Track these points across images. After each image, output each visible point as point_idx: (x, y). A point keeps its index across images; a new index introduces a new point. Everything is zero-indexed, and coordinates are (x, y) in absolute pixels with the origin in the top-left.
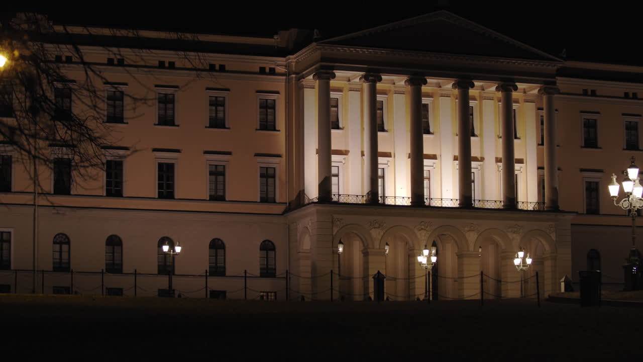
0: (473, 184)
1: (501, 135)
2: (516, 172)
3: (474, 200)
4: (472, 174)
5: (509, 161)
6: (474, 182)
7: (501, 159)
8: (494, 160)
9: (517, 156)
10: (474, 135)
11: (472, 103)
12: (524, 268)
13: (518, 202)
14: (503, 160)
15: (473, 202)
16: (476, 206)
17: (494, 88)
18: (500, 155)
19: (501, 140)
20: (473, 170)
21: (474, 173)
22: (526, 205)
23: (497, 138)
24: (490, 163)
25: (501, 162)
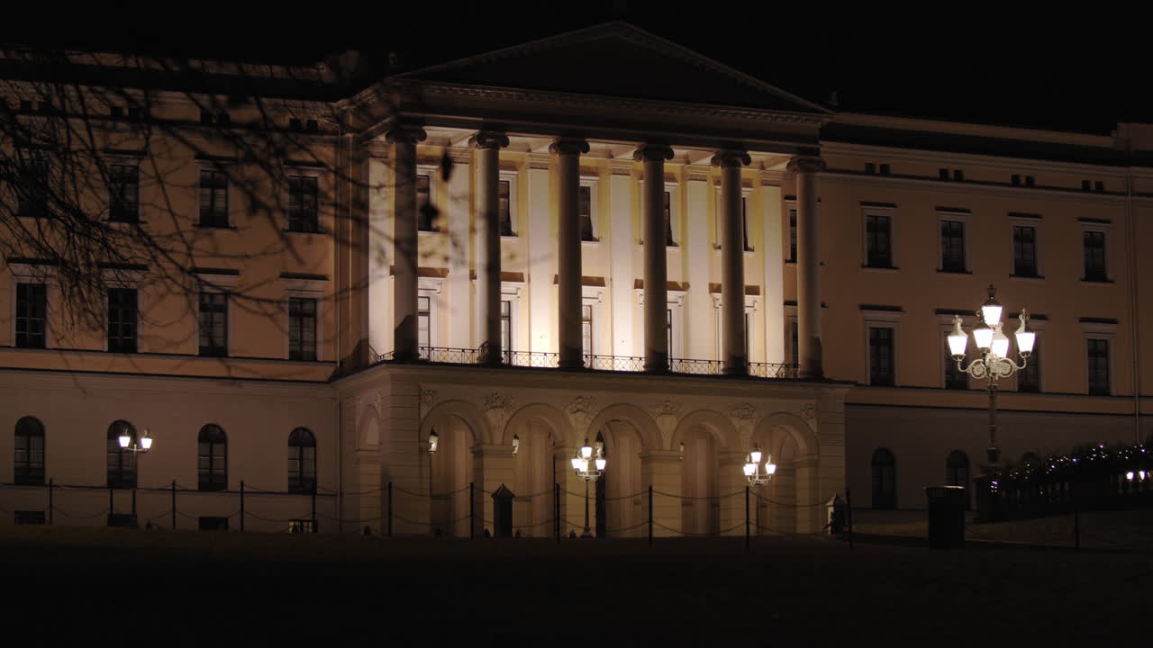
0: (669, 330)
1: (720, 243)
2: (747, 310)
3: (671, 360)
4: (669, 312)
5: (735, 291)
6: (670, 326)
7: (720, 285)
8: (707, 289)
9: (748, 281)
10: (671, 243)
11: (669, 187)
12: (762, 481)
13: (750, 364)
14: (723, 289)
15: (669, 363)
16: (674, 370)
17: (707, 161)
18: (719, 279)
19: (719, 253)
20: (669, 306)
21: (670, 310)
22: (763, 369)
23: (713, 251)
24: (699, 293)
25: (720, 292)
